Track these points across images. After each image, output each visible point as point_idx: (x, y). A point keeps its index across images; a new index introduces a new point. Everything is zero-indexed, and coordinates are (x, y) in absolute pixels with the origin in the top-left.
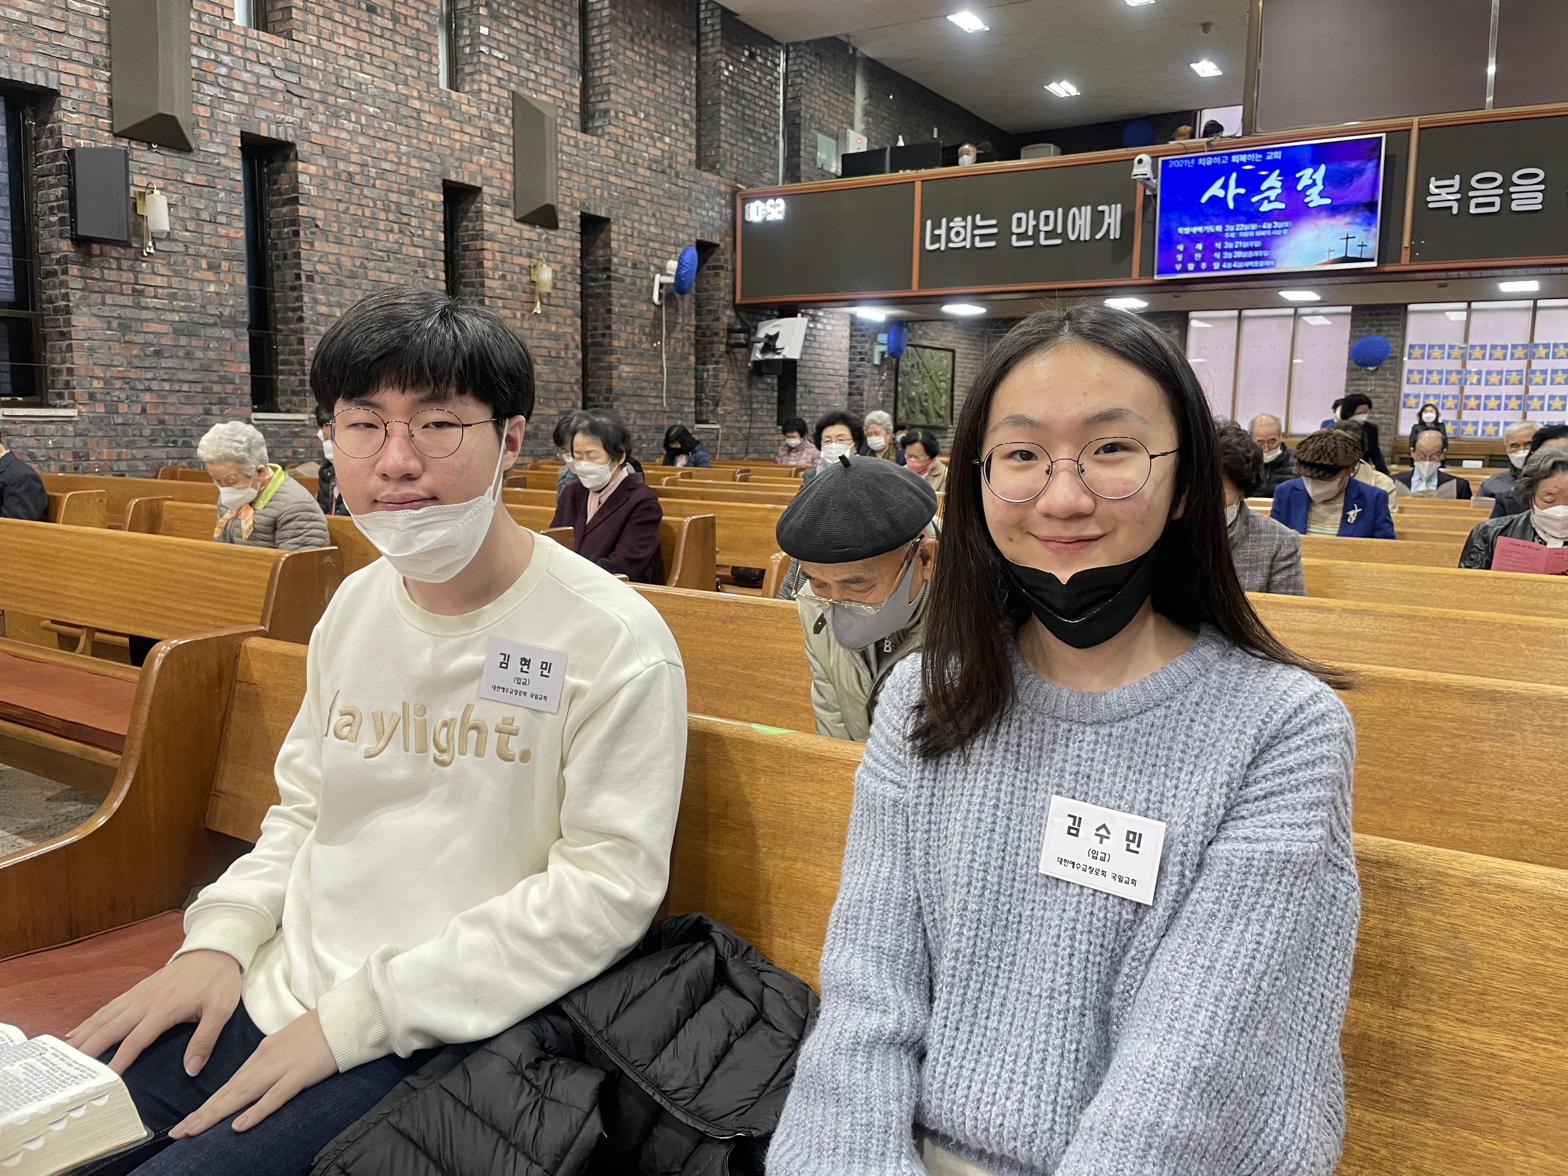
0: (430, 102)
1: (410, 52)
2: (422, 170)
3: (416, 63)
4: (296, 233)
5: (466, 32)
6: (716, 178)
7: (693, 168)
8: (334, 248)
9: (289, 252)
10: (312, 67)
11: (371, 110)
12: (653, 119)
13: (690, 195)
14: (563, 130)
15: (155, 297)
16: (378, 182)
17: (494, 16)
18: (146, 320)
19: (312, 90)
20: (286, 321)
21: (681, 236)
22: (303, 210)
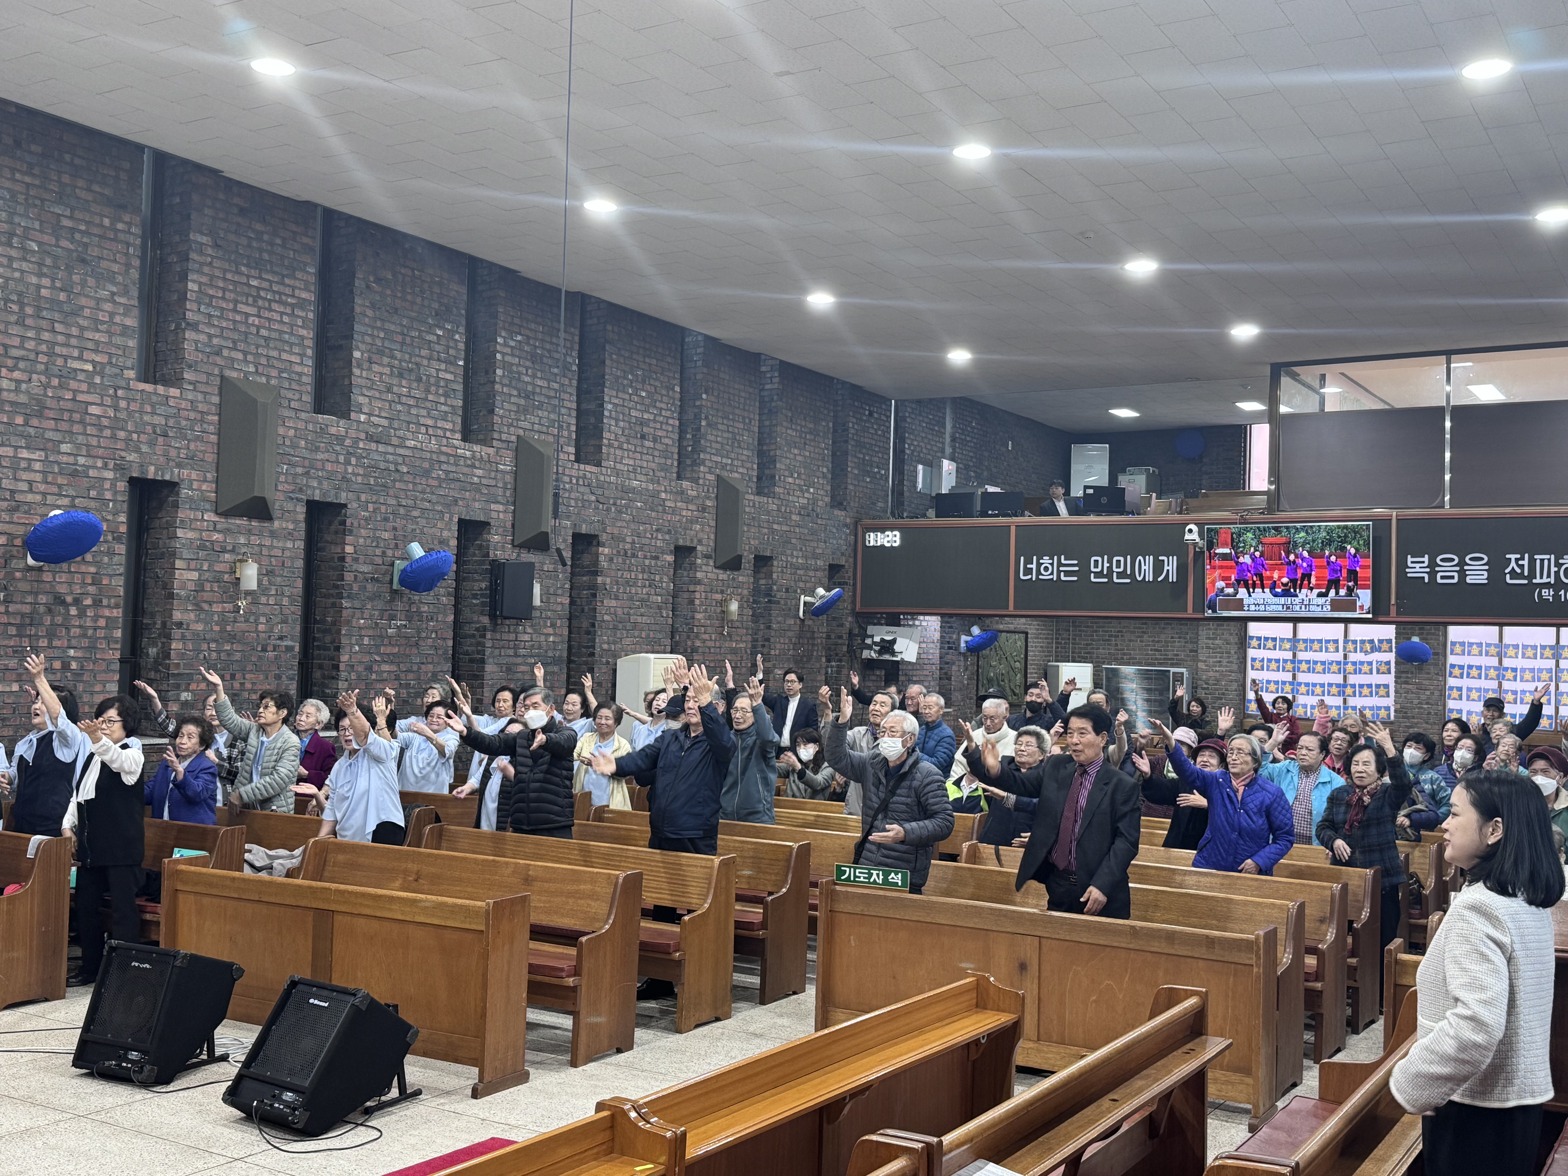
0: (671, 492)
1: (661, 460)
2: (664, 540)
3: (664, 467)
4: (594, 595)
7: (828, 508)
8: (613, 603)
9: (586, 608)
10: (610, 482)
11: (639, 504)
12: (803, 477)
13: (825, 529)
14: (747, 496)
16: (640, 554)
17: (709, 425)
19: (609, 498)
21: (818, 562)
22: (600, 580)
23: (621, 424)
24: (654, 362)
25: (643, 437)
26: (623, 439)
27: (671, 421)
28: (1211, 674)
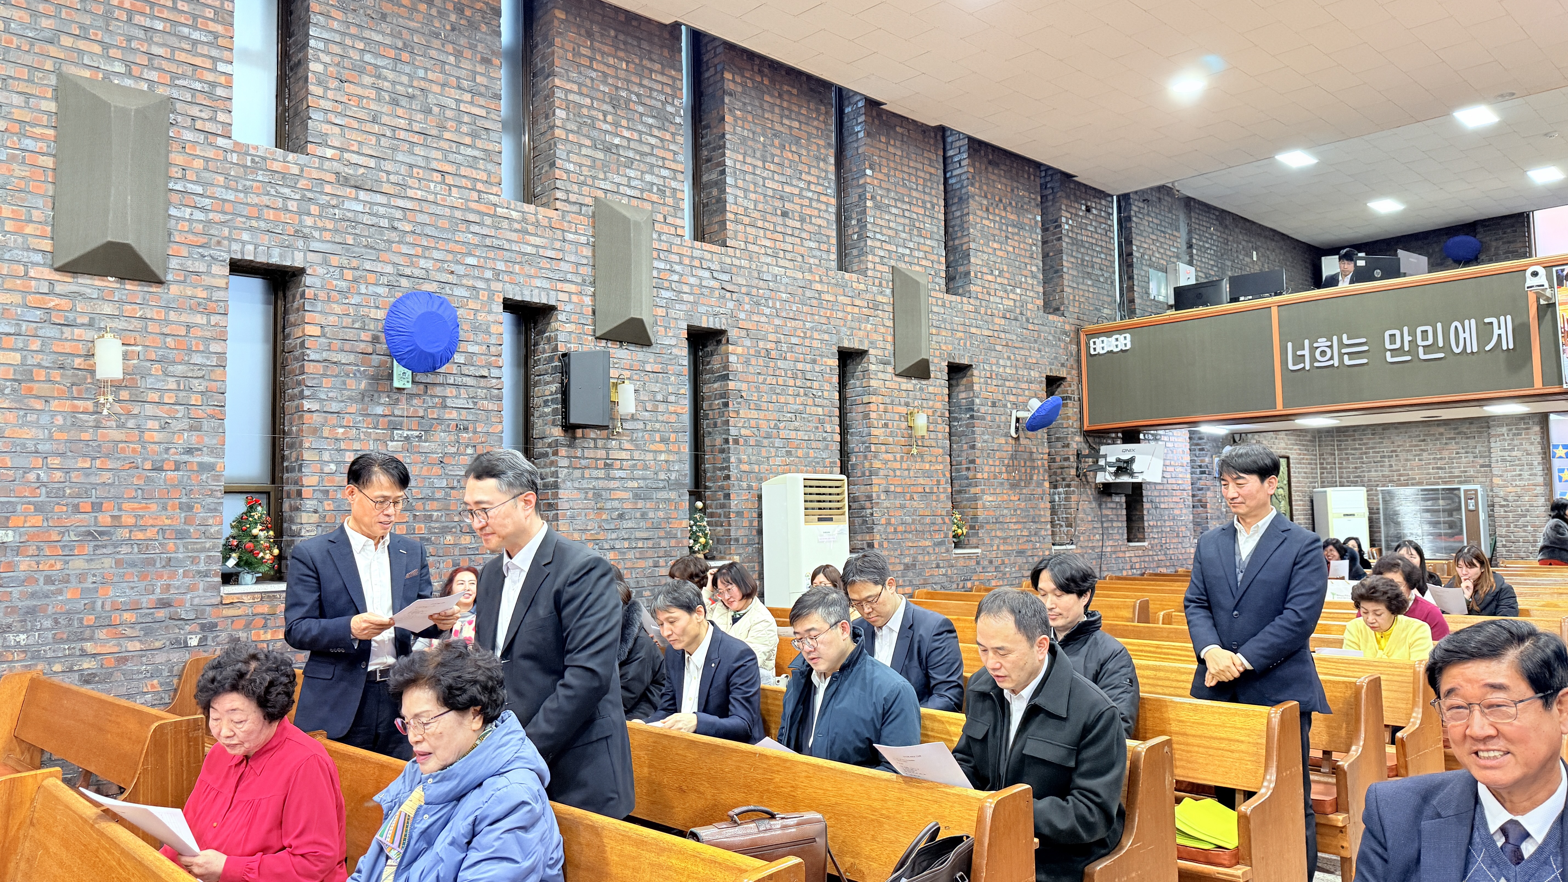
0: (829, 284)
1: (813, 245)
2: (822, 341)
3: (818, 253)
4: (726, 405)
5: (854, 222)
6: (1062, 319)
7: (1041, 313)
8: (754, 414)
9: (719, 421)
10: (741, 267)
11: (784, 295)
12: (1007, 275)
13: (1039, 336)
14: (933, 293)
15: (621, 469)
16: (788, 355)
17: (877, 207)
18: (614, 489)
19: (740, 285)
20: (714, 480)
21: (1033, 373)
22: (731, 385)
23: (753, 196)
24: (796, 124)
25: (785, 214)
26: (756, 214)
27: (823, 198)
28: (1509, 490)
